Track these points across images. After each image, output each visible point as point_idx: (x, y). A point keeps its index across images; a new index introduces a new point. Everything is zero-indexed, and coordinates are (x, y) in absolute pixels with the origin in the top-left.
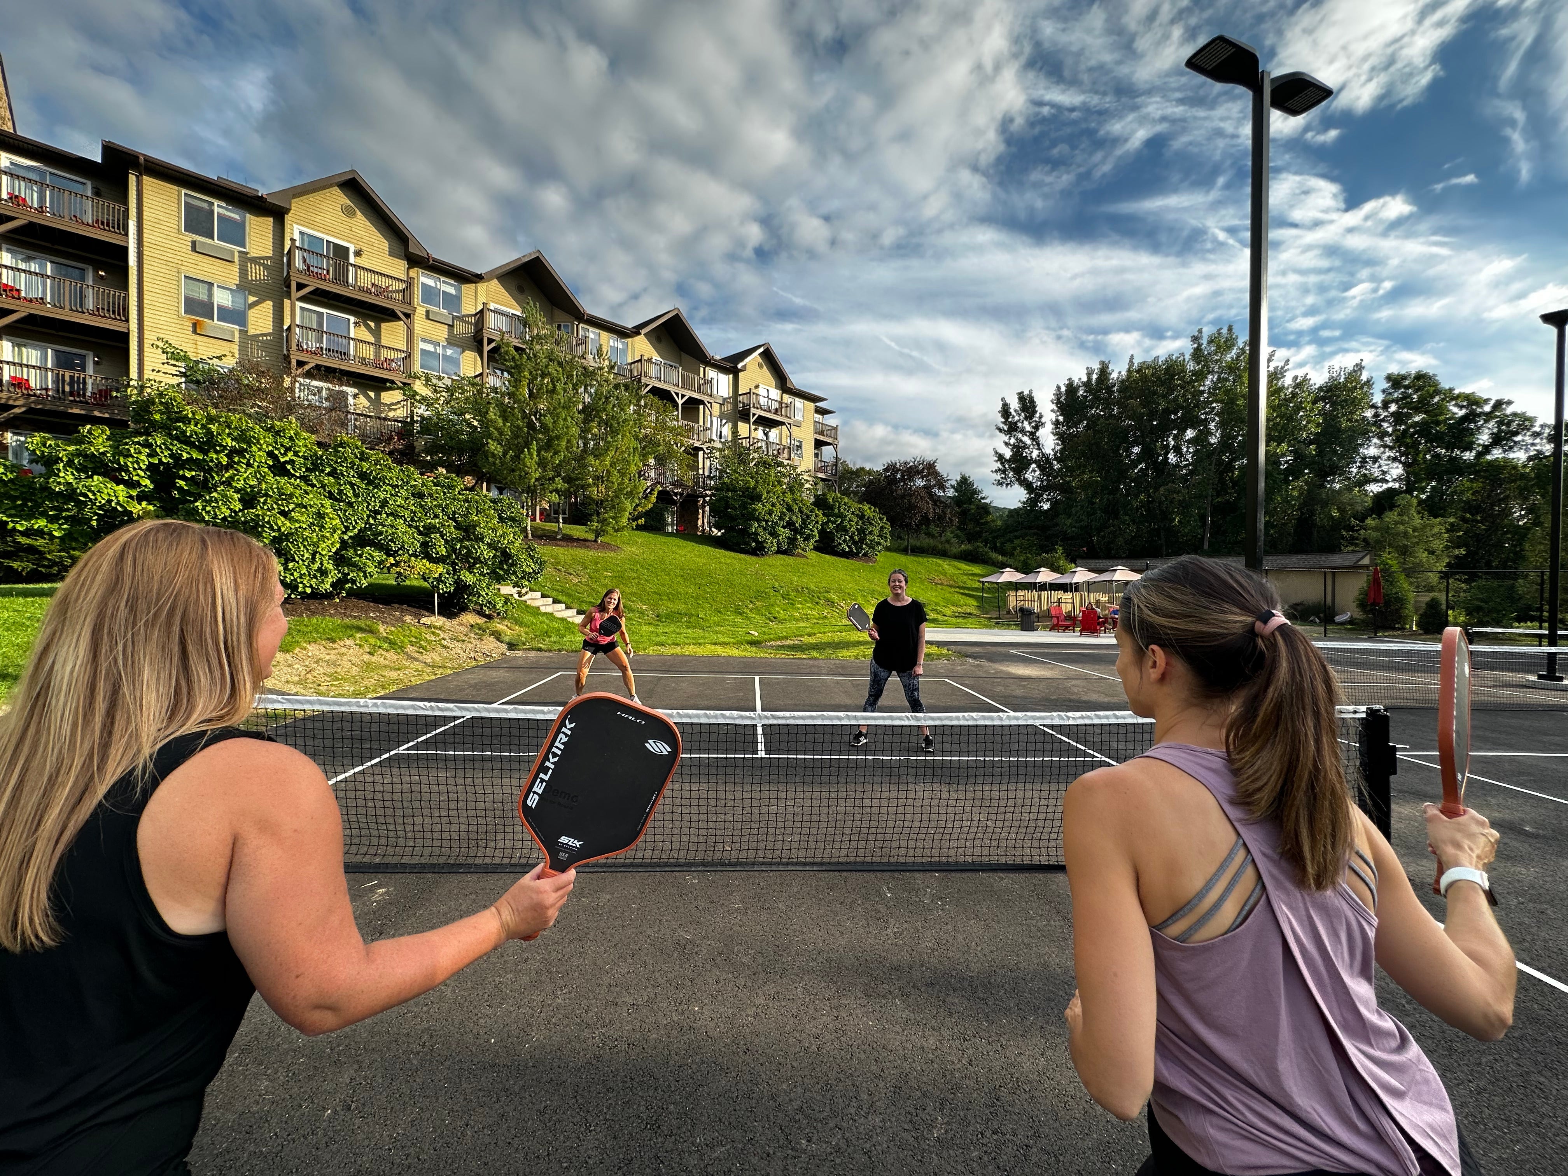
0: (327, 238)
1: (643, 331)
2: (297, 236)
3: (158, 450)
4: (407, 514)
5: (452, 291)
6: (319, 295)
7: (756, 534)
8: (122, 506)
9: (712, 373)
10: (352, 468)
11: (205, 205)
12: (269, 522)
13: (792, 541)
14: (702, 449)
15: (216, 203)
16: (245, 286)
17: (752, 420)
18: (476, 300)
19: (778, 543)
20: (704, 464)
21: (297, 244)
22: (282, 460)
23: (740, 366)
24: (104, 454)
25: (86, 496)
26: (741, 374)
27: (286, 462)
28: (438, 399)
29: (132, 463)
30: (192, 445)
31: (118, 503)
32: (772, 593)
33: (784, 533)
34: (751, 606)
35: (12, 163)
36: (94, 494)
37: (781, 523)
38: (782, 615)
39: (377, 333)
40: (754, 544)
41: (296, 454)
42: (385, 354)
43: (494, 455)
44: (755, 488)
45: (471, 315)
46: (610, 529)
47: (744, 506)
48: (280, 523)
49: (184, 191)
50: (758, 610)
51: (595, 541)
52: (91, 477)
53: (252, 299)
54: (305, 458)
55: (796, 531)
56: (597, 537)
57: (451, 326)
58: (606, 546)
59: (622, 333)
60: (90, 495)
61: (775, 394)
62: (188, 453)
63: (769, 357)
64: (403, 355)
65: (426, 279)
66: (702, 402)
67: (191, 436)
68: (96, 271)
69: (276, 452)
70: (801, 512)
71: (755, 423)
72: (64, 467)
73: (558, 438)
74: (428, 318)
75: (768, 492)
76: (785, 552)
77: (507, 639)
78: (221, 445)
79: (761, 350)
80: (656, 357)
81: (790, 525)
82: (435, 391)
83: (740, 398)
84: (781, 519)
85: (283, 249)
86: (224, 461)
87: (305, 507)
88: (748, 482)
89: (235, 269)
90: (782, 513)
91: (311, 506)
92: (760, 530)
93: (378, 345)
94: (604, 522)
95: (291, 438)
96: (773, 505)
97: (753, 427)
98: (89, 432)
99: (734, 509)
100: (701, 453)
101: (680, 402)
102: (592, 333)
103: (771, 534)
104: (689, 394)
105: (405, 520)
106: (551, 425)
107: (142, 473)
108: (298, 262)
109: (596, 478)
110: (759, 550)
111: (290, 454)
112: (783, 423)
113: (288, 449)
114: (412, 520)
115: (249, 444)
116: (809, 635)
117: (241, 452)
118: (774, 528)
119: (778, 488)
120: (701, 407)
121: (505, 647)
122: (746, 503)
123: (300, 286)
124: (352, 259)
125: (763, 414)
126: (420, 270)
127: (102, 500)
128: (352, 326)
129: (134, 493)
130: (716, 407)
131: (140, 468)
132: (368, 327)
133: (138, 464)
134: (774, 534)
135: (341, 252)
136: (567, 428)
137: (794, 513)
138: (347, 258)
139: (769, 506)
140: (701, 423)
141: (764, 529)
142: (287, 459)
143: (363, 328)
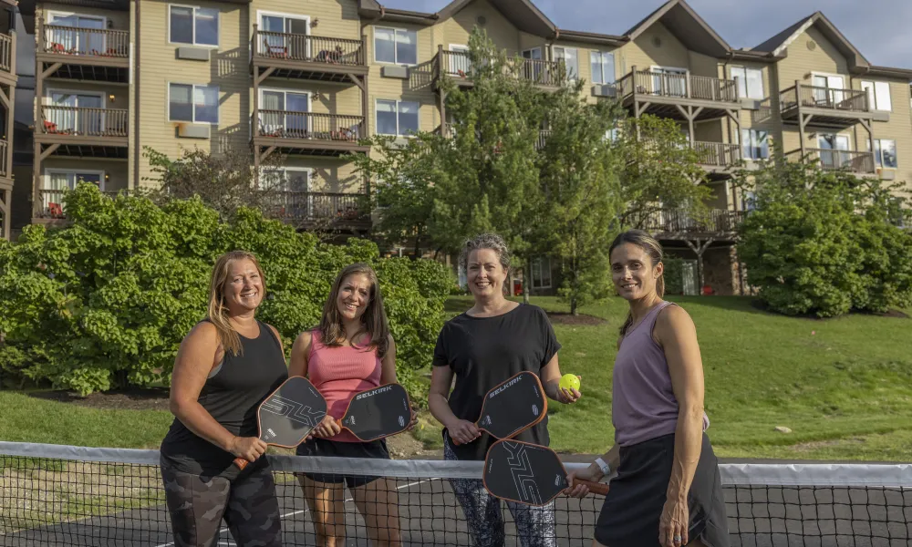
0: (285, 15)
1: (633, 36)
2: (259, 22)
3: (77, 240)
4: (311, 288)
5: (407, 40)
6: (280, 75)
7: (812, 286)
8: (51, 298)
9: (735, 72)
10: (249, 241)
11: (185, 13)
12: (158, 303)
13: (877, 292)
14: (727, 177)
15: (194, 8)
16: (216, 83)
17: (803, 124)
18: (432, 45)
19: (853, 298)
20: (735, 199)
21: (260, 28)
22: (186, 240)
23: (777, 52)
24: (37, 249)
25: (23, 290)
26: (781, 64)
27: (190, 242)
28: (391, 163)
29: (57, 255)
30: (104, 233)
31: (49, 296)
32: (833, 371)
33: (860, 283)
34: (796, 392)
35: (55, 18)
36: (29, 289)
37: (852, 267)
38: (848, 404)
39: (331, 104)
40: (809, 302)
41: (199, 232)
42: (341, 123)
43: (442, 218)
44: (803, 219)
45: (427, 63)
46: (588, 297)
47: (788, 246)
48: (168, 303)
49: (169, 5)
50: (805, 398)
51: (572, 313)
52: (29, 273)
53: (221, 95)
54: (207, 235)
55: (883, 278)
56: (574, 306)
57: (406, 80)
58: (589, 319)
59: (605, 44)
60: (26, 289)
61: (838, 82)
62: (100, 241)
63: (823, 31)
64: (358, 122)
65: (378, 34)
66: (723, 113)
67: (102, 223)
68: (108, 96)
69: (180, 232)
70: (886, 244)
71: (808, 127)
72: (11, 265)
73: (513, 185)
74: (383, 76)
75: (825, 223)
76: (867, 311)
77: (424, 436)
78: (125, 229)
79: (810, 23)
80: (654, 67)
81: (869, 267)
82: (390, 155)
83: (782, 98)
84: (850, 259)
85: (248, 37)
86: (129, 244)
87: (198, 286)
88: (792, 211)
89: (207, 66)
90: (852, 251)
91: (204, 285)
92: (816, 280)
93: (333, 116)
94: (578, 287)
95: (193, 216)
96: (837, 240)
97: (805, 136)
98: (30, 231)
99: (772, 252)
100: (728, 184)
101: (691, 117)
102: (568, 54)
103: (835, 284)
104: (702, 104)
105: (310, 296)
106: (503, 171)
107: (65, 265)
108: (260, 49)
109: (562, 230)
110: (817, 310)
111: (193, 233)
112: (856, 121)
113: (190, 228)
114: (318, 295)
115: (149, 224)
116: (882, 432)
117: (143, 234)
118: (840, 275)
119: (843, 214)
120: (724, 119)
121: (421, 445)
122: (790, 242)
123: (262, 70)
124: (309, 31)
125: (819, 112)
126: (374, 27)
127: (35, 294)
128: (310, 100)
129: (63, 285)
130: (745, 118)
131: (63, 260)
132: (323, 100)
133: (61, 255)
134: (839, 283)
135: (299, 26)
136: (523, 171)
137: (876, 249)
138: (304, 31)
139: (829, 243)
140: (726, 141)
141: (824, 278)
142: (190, 238)
143: (318, 101)
